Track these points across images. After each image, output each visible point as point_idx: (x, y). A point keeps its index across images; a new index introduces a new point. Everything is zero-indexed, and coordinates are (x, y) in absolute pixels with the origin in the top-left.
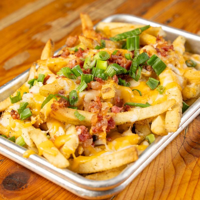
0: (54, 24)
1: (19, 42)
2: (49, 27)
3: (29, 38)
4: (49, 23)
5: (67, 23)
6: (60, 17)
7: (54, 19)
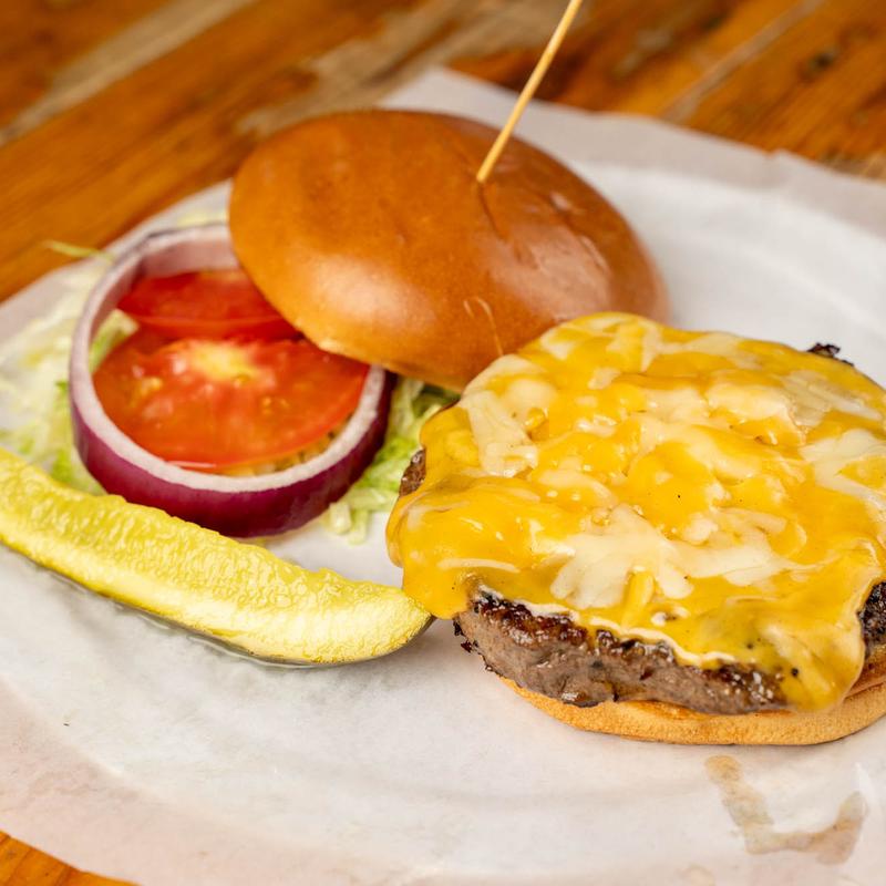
0: (327, 65)
1: (183, 146)
2: (305, 81)
3: (223, 129)
4: (304, 63)
5: (382, 62)
6: (348, 36)
7: (327, 46)
